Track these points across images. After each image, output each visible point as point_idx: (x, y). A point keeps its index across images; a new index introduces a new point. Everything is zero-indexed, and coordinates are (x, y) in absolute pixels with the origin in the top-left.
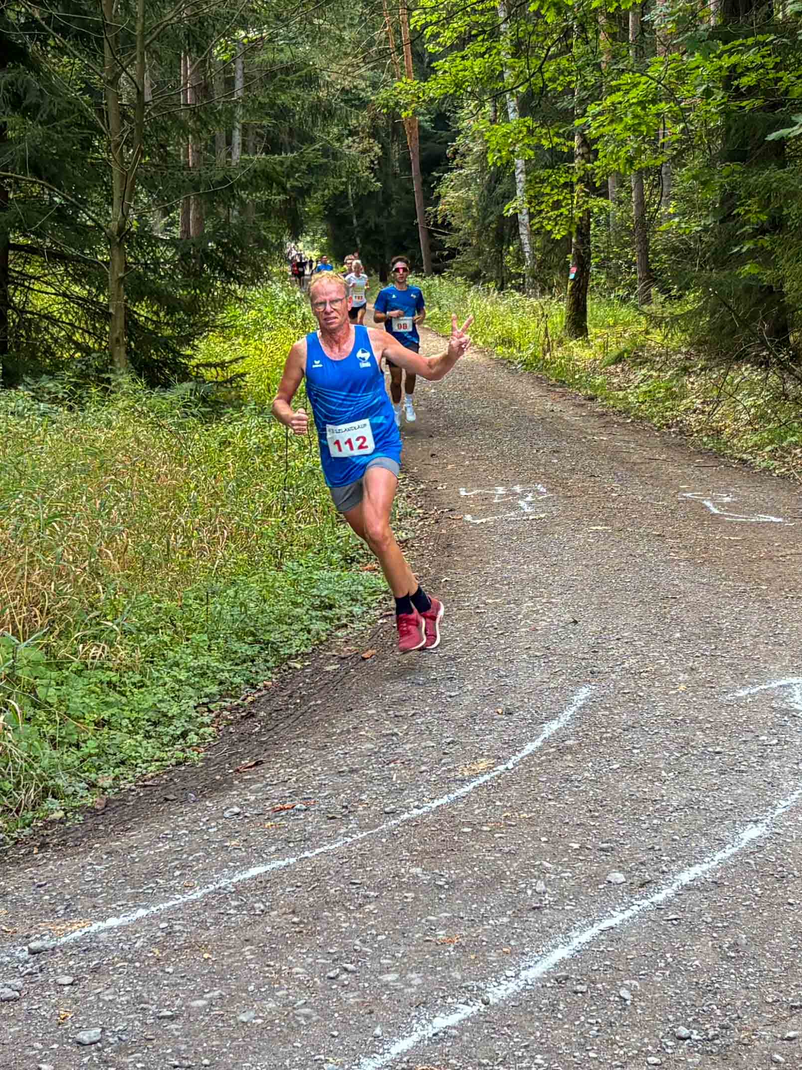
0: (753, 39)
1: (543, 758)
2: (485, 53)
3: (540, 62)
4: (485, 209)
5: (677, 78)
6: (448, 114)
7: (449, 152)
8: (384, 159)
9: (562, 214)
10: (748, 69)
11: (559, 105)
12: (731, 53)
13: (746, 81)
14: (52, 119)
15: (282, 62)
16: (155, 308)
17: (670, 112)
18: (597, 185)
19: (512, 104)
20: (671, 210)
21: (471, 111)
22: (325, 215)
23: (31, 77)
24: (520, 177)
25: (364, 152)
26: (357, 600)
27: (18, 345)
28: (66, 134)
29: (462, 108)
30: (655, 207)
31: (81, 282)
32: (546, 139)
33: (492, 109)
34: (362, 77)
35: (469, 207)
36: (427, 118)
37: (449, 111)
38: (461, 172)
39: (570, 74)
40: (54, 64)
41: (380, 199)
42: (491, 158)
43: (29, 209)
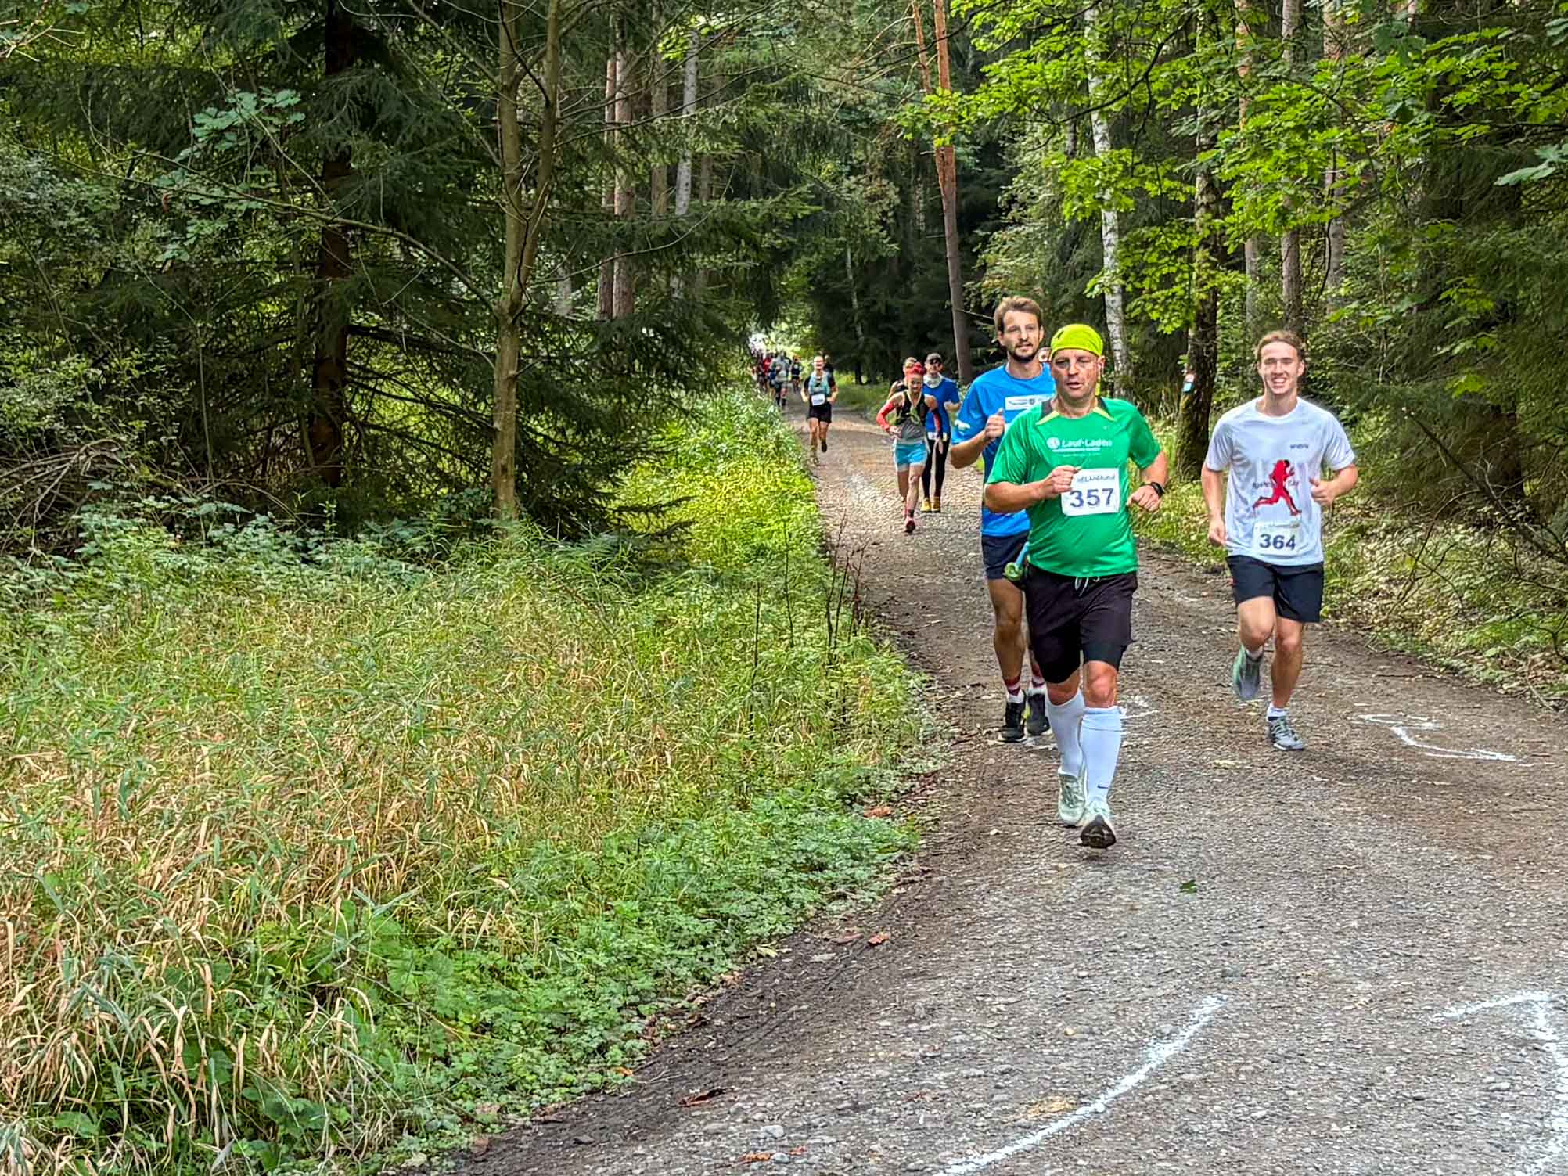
0: (1474, 34)
1: (1150, 1098)
2: (1061, 53)
3: (1144, 68)
4: (1056, 285)
5: (1357, 92)
6: (1001, 143)
7: (1001, 200)
8: (903, 211)
9: (1174, 295)
10: (1466, 79)
11: (1174, 131)
12: (1439, 54)
13: (1462, 98)
14: (418, 142)
15: (755, 64)
16: (559, 424)
17: (1342, 143)
18: (1230, 251)
19: (1100, 129)
20: (1342, 292)
21: (1037, 140)
22: (811, 293)
23: (390, 81)
24: (1110, 237)
25: (873, 198)
26: (861, 859)
27: (357, 473)
28: (439, 165)
29: (1024, 134)
30: (1320, 285)
31: (451, 384)
32: (1150, 181)
33: (1069, 136)
34: (872, 87)
35: (1030, 283)
36: (969, 149)
37: (1004, 138)
38: (1019, 229)
39: (1191, 84)
40: (423, 62)
41: (895, 269)
42: (1067, 210)
43: (380, 275)
